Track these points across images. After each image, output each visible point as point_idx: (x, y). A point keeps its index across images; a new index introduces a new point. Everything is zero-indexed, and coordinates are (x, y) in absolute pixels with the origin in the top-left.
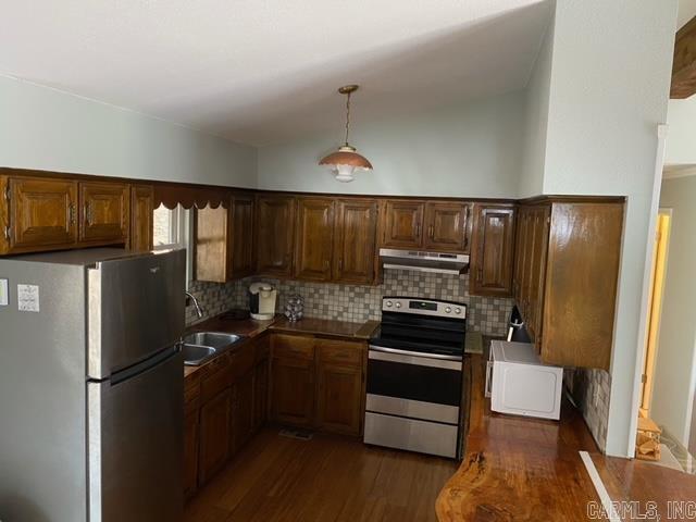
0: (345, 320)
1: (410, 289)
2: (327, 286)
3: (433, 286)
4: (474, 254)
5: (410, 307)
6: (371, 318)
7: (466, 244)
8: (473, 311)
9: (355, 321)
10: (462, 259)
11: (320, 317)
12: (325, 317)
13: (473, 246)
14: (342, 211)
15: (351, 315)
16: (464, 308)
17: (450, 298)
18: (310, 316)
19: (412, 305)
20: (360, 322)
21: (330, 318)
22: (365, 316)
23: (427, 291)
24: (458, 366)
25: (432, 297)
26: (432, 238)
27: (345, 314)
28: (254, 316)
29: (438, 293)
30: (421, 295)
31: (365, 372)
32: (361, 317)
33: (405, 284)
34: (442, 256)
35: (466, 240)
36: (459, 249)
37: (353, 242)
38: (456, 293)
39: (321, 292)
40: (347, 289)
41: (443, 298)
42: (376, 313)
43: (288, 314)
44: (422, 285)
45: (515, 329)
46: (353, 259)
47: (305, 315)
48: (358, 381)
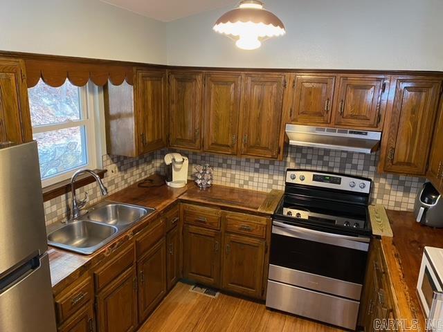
0: (251, 188)
1: (314, 162)
2: (234, 158)
3: (338, 160)
4: (386, 130)
5: (314, 180)
6: (275, 187)
7: (379, 121)
8: (376, 185)
9: (260, 190)
10: (374, 136)
11: (228, 185)
12: (232, 185)
13: (386, 122)
14: (249, 85)
15: (256, 184)
16: (368, 183)
17: (354, 173)
18: (219, 183)
19: (315, 178)
20: (265, 190)
21: (237, 186)
22: (269, 186)
23: (331, 164)
24: (363, 247)
25: (336, 170)
26: (342, 113)
27: (250, 183)
28: (169, 184)
29: (342, 167)
30: (325, 169)
31: (269, 245)
32: (265, 186)
33: (309, 157)
34: (351, 132)
35: (379, 116)
36: (371, 126)
37: (259, 118)
38: (360, 167)
39: (229, 162)
40: (252, 160)
41: (347, 172)
42: (280, 183)
43: (199, 182)
44: (326, 158)
45: (426, 209)
46: (259, 135)
47: (214, 183)
48: (261, 252)
